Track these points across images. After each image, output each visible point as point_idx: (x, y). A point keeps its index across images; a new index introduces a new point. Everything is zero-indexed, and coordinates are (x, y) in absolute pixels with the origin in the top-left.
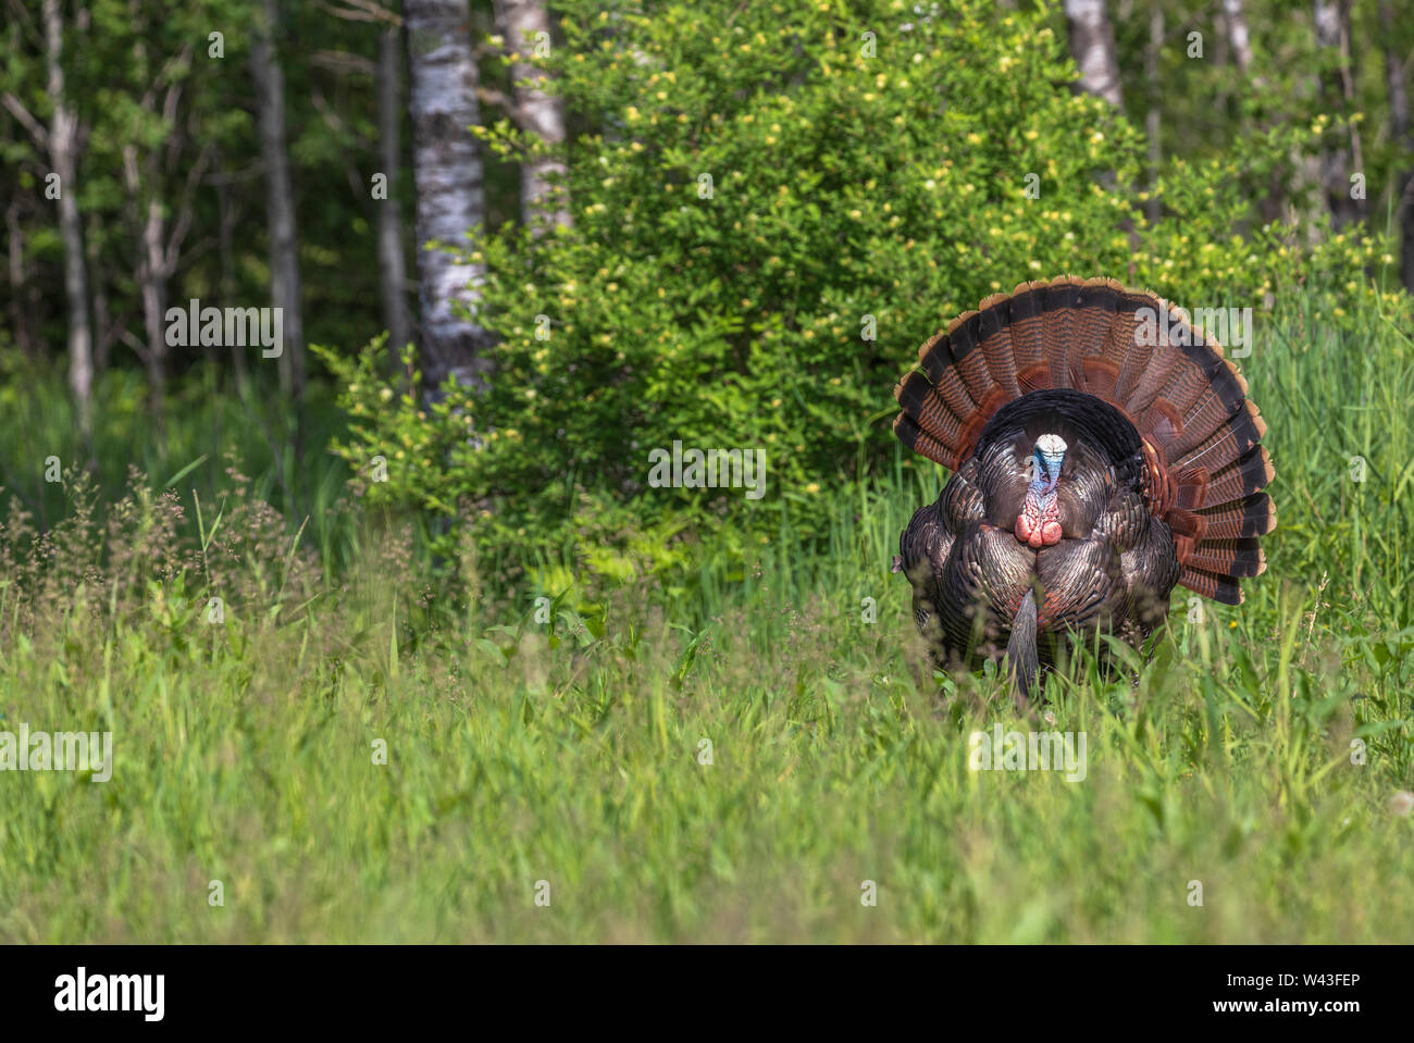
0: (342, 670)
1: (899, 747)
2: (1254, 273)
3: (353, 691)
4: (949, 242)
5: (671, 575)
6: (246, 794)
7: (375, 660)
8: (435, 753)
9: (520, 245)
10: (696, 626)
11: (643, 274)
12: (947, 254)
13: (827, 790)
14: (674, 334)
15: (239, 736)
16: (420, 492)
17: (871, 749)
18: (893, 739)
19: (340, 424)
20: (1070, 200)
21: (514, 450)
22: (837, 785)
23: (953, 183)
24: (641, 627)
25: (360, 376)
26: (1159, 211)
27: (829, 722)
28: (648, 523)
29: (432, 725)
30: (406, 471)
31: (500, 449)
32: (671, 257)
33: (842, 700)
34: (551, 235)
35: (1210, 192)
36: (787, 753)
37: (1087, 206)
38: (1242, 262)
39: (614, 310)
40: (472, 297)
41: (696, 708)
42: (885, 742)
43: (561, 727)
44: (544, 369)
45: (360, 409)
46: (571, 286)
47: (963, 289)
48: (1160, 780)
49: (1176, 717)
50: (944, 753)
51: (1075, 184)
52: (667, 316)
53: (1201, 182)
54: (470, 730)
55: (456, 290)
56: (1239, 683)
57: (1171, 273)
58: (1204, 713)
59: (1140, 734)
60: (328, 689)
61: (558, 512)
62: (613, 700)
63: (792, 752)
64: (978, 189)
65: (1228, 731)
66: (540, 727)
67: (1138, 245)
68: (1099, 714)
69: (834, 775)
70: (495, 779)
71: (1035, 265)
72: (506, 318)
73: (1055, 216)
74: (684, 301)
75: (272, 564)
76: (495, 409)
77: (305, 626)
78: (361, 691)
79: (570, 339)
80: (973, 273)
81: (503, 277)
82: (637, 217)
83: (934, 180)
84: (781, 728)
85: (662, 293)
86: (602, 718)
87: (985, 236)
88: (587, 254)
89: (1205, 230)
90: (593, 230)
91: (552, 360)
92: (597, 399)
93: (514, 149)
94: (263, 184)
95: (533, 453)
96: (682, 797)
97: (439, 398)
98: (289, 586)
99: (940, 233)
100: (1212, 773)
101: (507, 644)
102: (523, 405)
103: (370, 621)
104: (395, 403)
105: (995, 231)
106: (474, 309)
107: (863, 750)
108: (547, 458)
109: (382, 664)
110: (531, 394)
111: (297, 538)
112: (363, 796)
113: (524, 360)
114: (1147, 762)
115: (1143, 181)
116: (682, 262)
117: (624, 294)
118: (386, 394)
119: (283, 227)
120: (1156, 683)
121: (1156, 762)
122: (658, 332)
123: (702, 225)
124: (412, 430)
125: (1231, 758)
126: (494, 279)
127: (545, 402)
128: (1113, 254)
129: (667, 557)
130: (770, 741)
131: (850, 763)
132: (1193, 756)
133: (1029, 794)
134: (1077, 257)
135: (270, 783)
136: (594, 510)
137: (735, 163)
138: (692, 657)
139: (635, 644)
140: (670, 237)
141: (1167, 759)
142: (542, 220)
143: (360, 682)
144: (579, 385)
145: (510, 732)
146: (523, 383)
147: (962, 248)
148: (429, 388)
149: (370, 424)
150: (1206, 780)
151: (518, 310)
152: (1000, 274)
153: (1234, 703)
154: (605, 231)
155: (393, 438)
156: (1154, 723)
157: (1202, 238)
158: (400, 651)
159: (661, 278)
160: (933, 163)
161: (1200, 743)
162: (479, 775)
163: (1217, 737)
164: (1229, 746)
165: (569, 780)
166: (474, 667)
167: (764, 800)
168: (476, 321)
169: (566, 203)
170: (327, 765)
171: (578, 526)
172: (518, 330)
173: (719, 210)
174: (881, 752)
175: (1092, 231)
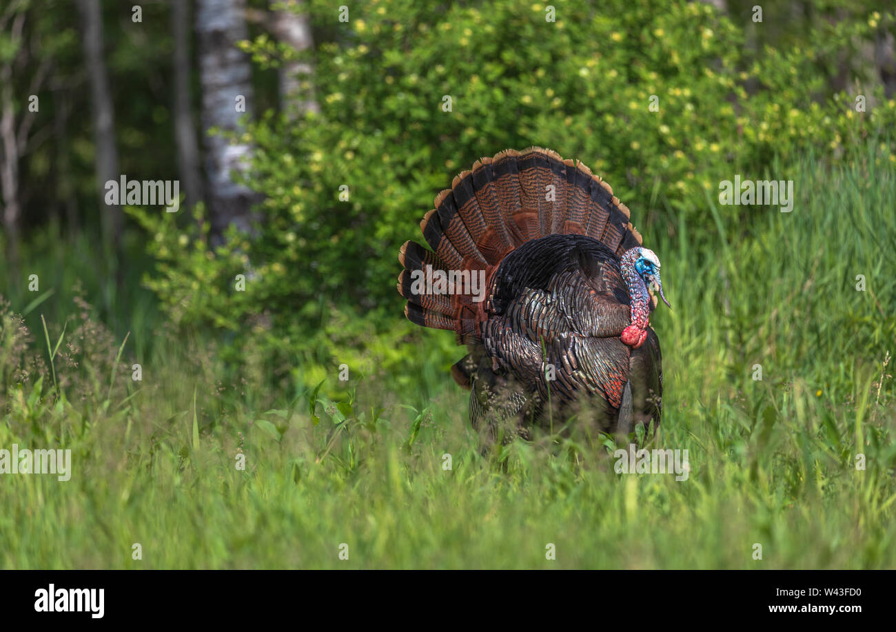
0: (158, 447)
1: (574, 491)
2: (828, 131)
3: (166, 462)
4: (600, 114)
5: (400, 368)
6: (89, 541)
7: (181, 437)
8: (229, 506)
9: (279, 128)
10: (419, 407)
11: (372, 144)
12: (598, 123)
13: (522, 525)
14: (396, 189)
15: (83, 499)
16: (210, 313)
17: (553, 493)
18: (570, 485)
19: (150, 265)
20: (689, 80)
21: (279, 280)
22: (529, 522)
23: (602, 71)
24: (379, 408)
25: (163, 228)
26: (756, 87)
27: (522, 474)
28: (381, 330)
29: (226, 485)
30: (200, 299)
31: (269, 280)
32: (393, 131)
33: (531, 457)
34: (302, 118)
35: (794, 71)
36: (491, 498)
37: (702, 85)
38: (819, 123)
39: (352, 172)
40: (246, 166)
41: (423, 466)
42: (564, 487)
43: (322, 484)
44: (300, 219)
45: (164, 253)
46: (318, 156)
47: (611, 149)
48: (770, 511)
49: (779, 463)
50: (608, 496)
51: (693, 69)
52: (391, 175)
53: (786, 64)
54: (255, 488)
55: (234, 161)
56: (826, 437)
57: (766, 132)
58: (801, 460)
59: (754, 477)
60: (148, 461)
61: (314, 324)
62: (360, 463)
63: (494, 498)
64: (620, 74)
65: (820, 472)
66: (306, 484)
67: (741, 111)
68: (722, 463)
69: (526, 514)
70: (274, 524)
71: (664, 129)
72: (270, 182)
73: (678, 92)
74: (403, 163)
75: (104, 368)
76: (265, 250)
77: (128, 414)
78: (173, 461)
79: (319, 195)
80: (618, 137)
81: (267, 151)
82: (366, 103)
83: (586, 69)
84: (485, 480)
85: (386, 159)
86: (352, 476)
87: (627, 108)
88: (329, 132)
89: (791, 100)
90: (333, 114)
91: (306, 212)
92: (341, 239)
93: (272, 57)
94: (86, 87)
95: (294, 281)
96: (414, 534)
97: (223, 243)
98: (116, 385)
99: (592, 107)
100: (809, 504)
101: (280, 423)
102: (284, 246)
103: (177, 409)
104: (190, 248)
105: (634, 105)
106: (246, 177)
107: (547, 494)
108: (305, 285)
109: (188, 442)
110: (290, 237)
111: (121, 349)
112: (175, 539)
113: (285, 213)
114: (760, 497)
115: (743, 65)
116: (401, 135)
117: (359, 161)
118: (183, 240)
119: (104, 119)
120: (764, 437)
121: (766, 497)
122: (385, 187)
123: (416, 107)
124: (204, 267)
125: (822, 492)
126: (261, 153)
127: (302, 243)
128: (722, 119)
129: (395, 355)
130: (478, 490)
131: (539, 504)
132: (794, 492)
133: (671, 524)
134: (696, 122)
135: (107, 531)
136: (341, 321)
137: (438, 59)
138: (418, 429)
139: (375, 420)
140: (391, 116)
141: (774, 495)
142: (295, 107)
143: (171, 455)
144: (327, 229)
145: (284, 489)
146: (284, 229)
147: (609, 119)
148: (216, 235)
149: (173, 263)
150: (805, 510)
151: (280, 175)
152: (638, 138)
153: (822, 451)
154: (343, 114)
155: (190, 274)
156: (765, 467)
157: (789, 106)
158: (200, 432)
159: (385, 147)
160: (586, 56)
161: (799, 482)
162: (263, 521)
163: (811, 477)
164: (820, 483)
165: (329, 523)
166: (256, 441)
167: (473, 534)
168: (249, 185)
169: (313, 94)
170: (149, 516)
171: (329, 336)
172: (280, 191)
173: (427, 96)
174: (561, 495)
175: (706, 104)
